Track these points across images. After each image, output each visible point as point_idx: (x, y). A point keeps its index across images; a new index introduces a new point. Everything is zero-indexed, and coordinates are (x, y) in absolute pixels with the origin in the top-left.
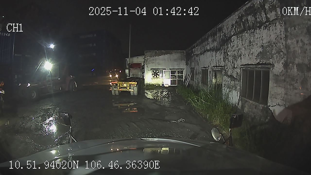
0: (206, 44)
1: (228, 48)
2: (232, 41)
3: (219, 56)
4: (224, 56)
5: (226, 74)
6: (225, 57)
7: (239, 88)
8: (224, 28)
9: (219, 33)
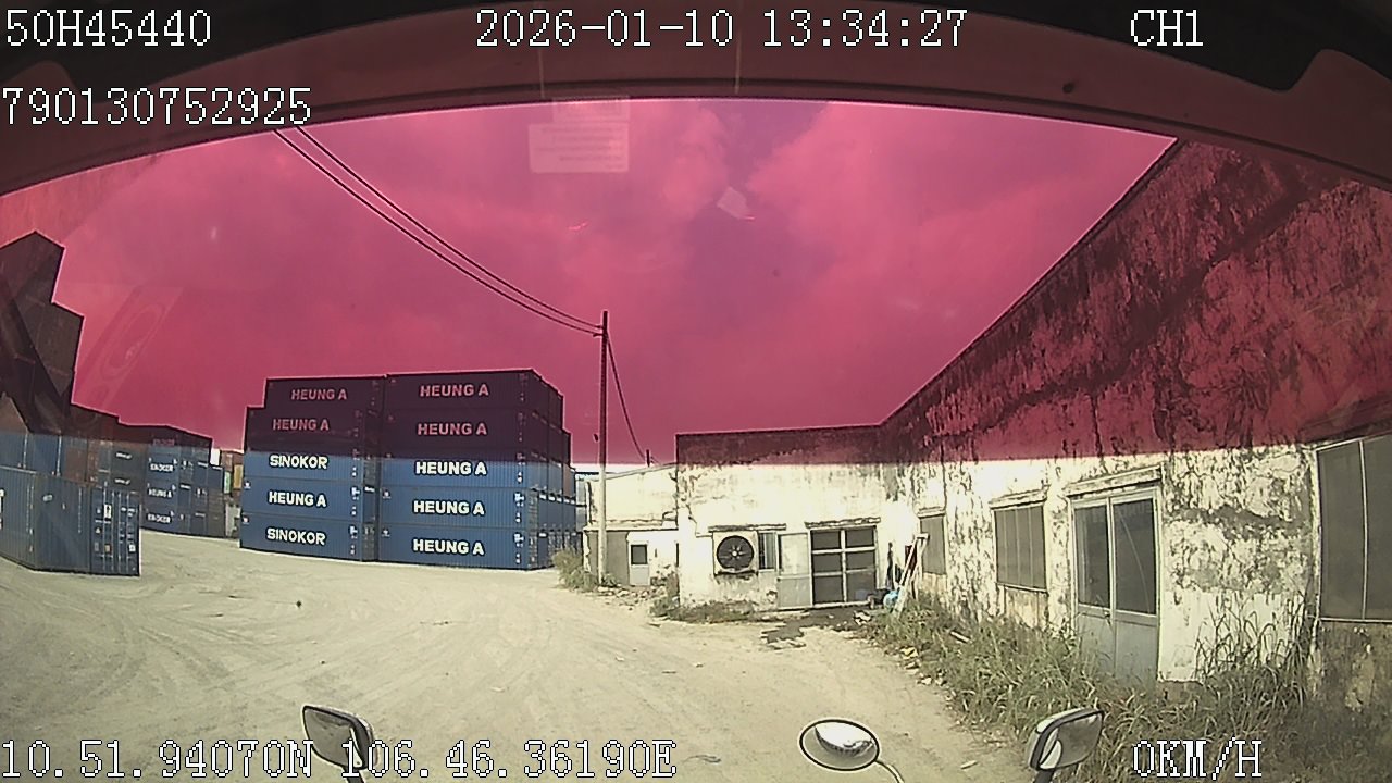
0: (1015, 365)
1: (1181, 346)
2: (1212, 296)
3: (1116, 413)
4: (1157, 402)
5: (1186, 508)
6: (1170, 408)
7: (1301, 572)
8: (1142, 239)
9: (1106, 278)
